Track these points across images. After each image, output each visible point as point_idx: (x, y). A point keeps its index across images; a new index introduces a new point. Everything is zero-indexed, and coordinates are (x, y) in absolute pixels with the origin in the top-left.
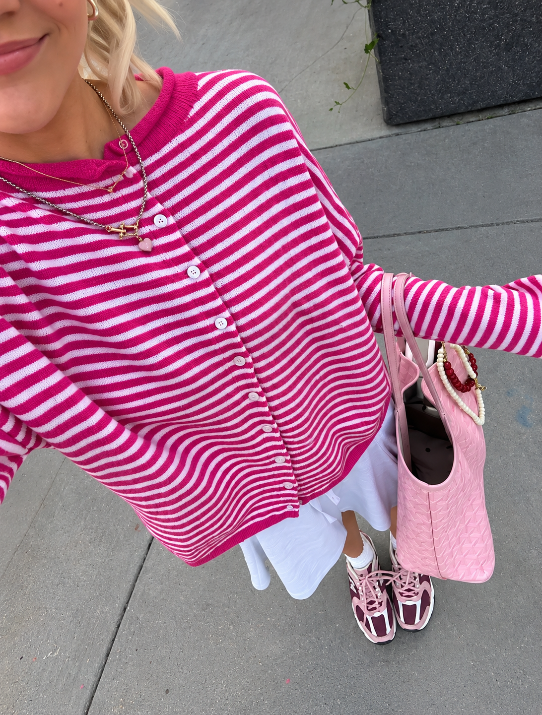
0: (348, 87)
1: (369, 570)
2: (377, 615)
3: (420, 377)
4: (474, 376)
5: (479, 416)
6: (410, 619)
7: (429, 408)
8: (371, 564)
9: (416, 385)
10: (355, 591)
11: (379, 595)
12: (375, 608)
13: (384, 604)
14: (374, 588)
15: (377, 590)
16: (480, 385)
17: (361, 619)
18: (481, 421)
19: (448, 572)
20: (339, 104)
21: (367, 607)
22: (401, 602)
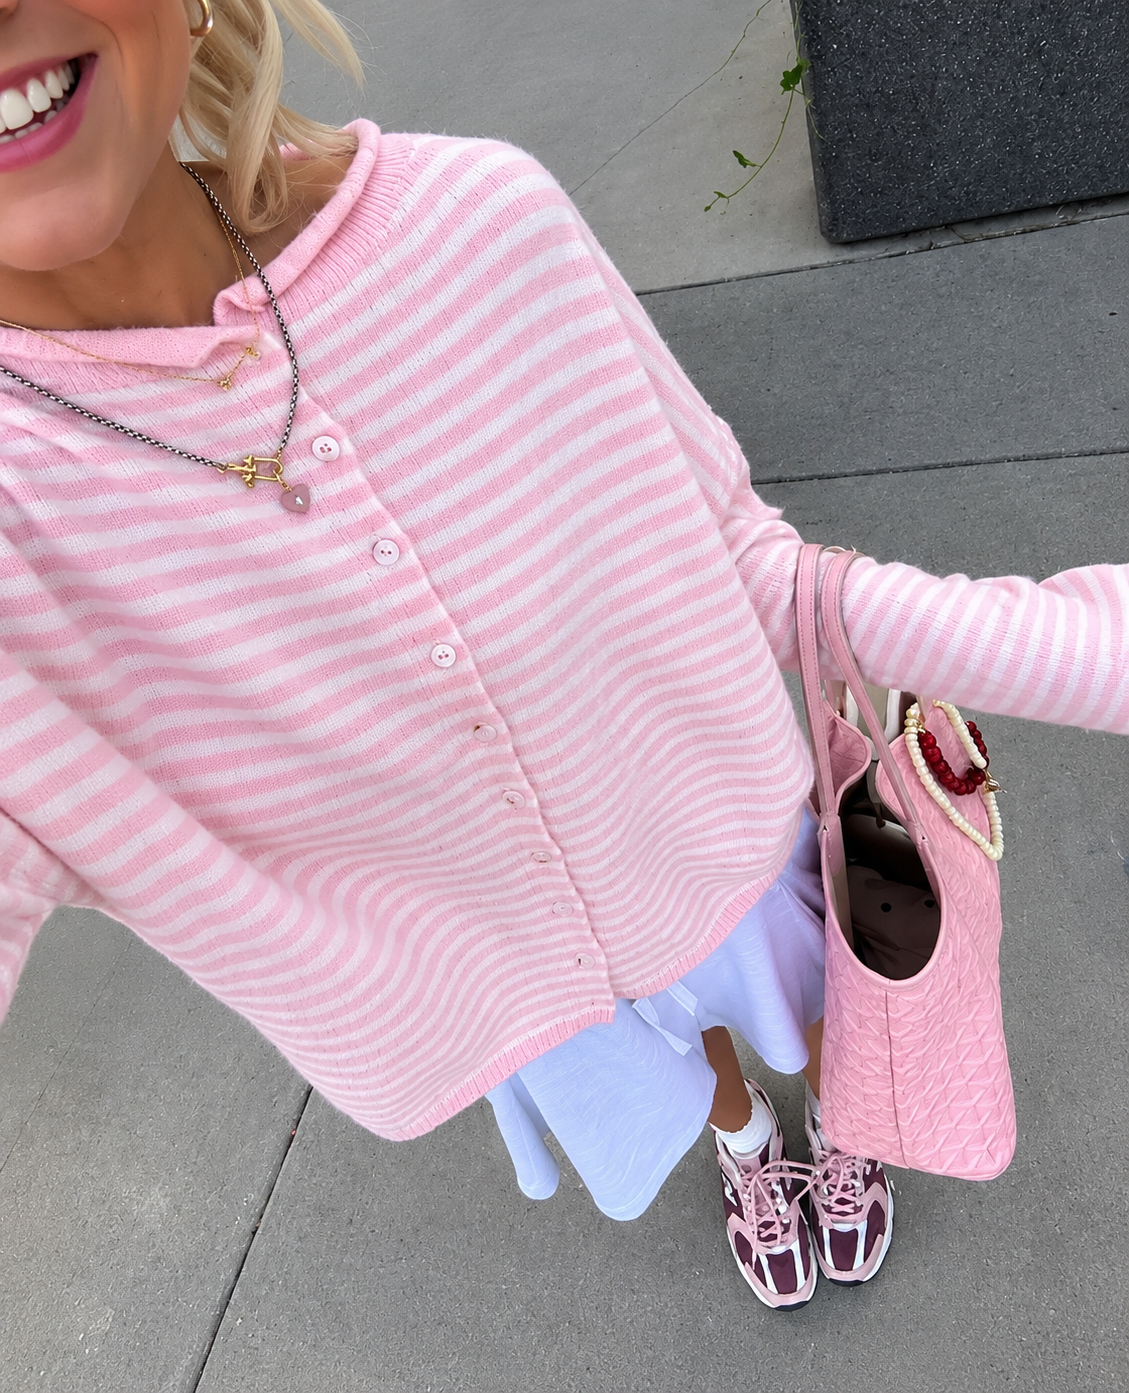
0: (742, 161)
1: (764, 1159)
2: (779, 1250)
3: (872, 761)
4: (981, 762)
5: (991, 843)
6: (844, 1260)
7: (889, 824)
8: (767, 1147)
9: (864, 780)
10: (732, 1200)
11: (783, 1209)
12: (773, 1237)
13: (794, 1228)
14: (773, 1195)
15: (778, 1200)
16: (993, 783)
17: (747, 1258)
18: (996, 852)
19: (922, 1157)
20: (723, 196)
21: (759, 1233)
22: (827, 1223)
